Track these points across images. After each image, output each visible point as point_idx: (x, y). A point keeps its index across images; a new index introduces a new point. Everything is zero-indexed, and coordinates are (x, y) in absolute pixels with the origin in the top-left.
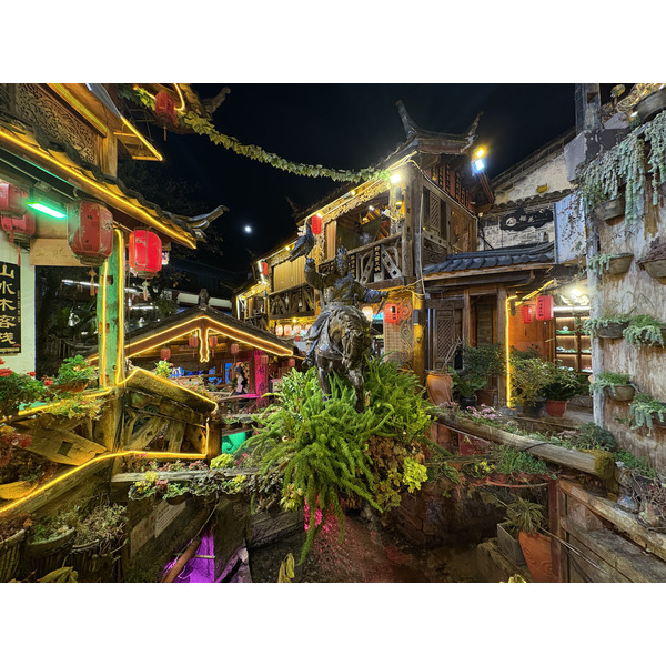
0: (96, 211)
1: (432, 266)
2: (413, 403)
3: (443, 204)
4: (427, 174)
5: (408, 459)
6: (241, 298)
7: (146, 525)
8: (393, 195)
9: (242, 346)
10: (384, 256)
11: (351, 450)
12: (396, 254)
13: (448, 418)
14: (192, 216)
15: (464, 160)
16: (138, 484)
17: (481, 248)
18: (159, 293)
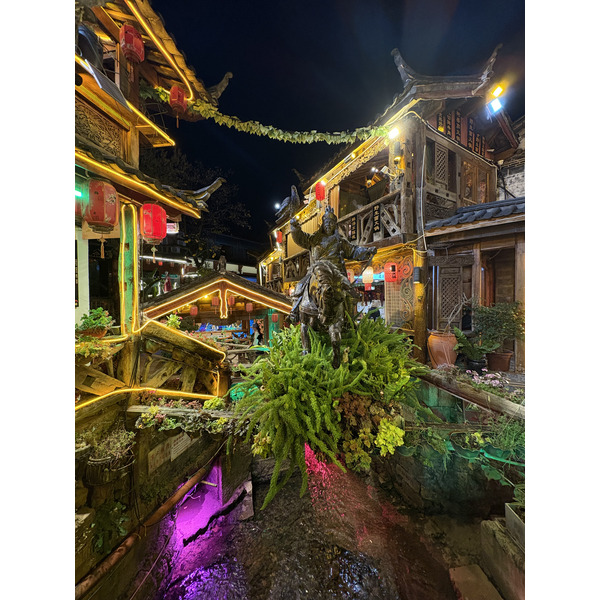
0: (100, 188)
1: (436, 222)
2: (395, 362)
3: (452, 156)
4: (430, 124)
5: (385, 420)
6: (263, 264)
7: (163, 450)
8: (392, 152)
9: (255, 305)
10: (383, 214)
11: (319, 404)
12: (395, 212)
13: (444, 381)
14: (196, 190)
15: (477, 103)
16: (143, 415)
17: (502, 198)
18: (203, 263)
